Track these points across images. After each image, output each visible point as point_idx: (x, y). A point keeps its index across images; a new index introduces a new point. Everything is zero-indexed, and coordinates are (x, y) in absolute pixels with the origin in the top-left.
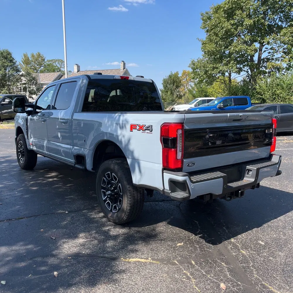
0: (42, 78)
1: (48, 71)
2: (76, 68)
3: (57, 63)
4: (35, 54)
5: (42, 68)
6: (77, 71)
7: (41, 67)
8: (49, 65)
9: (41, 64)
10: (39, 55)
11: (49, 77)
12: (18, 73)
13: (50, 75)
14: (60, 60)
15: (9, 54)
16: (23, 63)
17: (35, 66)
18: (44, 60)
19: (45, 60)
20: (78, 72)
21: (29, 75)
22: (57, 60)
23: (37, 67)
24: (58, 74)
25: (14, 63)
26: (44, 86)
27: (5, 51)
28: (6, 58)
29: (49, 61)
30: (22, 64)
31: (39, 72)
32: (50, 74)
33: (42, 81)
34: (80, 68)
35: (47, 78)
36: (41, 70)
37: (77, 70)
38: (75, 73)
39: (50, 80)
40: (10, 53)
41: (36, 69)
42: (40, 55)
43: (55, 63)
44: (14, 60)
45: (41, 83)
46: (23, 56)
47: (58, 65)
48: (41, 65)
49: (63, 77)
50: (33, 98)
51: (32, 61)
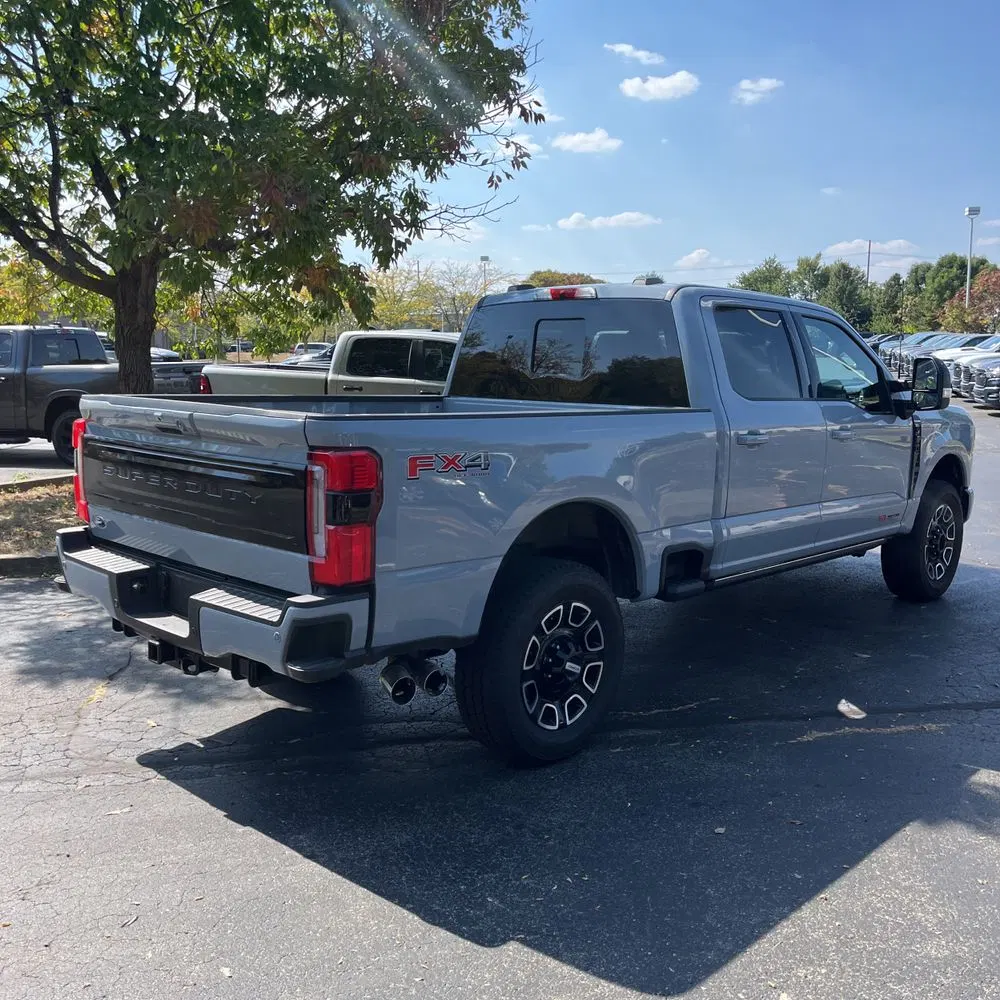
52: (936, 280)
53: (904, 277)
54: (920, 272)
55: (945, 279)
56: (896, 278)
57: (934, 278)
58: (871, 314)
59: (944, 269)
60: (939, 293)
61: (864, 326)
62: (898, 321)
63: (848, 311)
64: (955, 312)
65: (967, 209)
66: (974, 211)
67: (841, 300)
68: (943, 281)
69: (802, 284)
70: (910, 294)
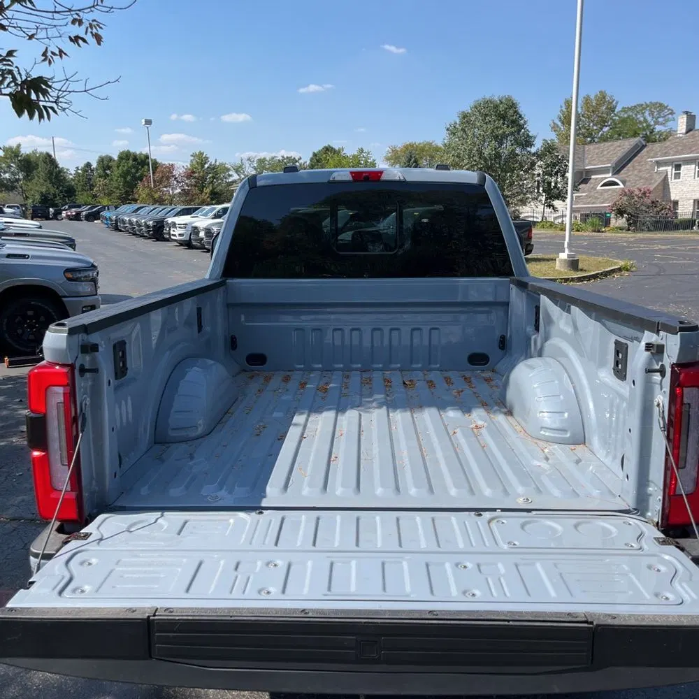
0: (590, 156)
1: (620, 135)
2: (685, 121)
3: (647, 113)
4: (592, 97)
5: (606, 129)
6: (684, 131)
7: (602, 129)
8: (623, 121)
9: (605, 122)
10: (602, 98)
11: (608, 153)
12: (528, 149)
13: (612, 148)
14: (656, 103)
15: (512, 106)
16: (563, 123)
17: (589, 126)
18: (613, 110)
19: (617, 110)
20: (687, 132)
21: (550, 153)
22: (647, 106)
23: (595, 128)
24: (632, 143)
25: (522, 127)
26: (593, 177)
27: (503, 101)
28: (502, 117)
29: (625, 110)
30: (559, 124)
31: (596, 140)
32: (612, 145)
33: (590, 164)
34: (694, 121)
35: (603, 156)
36: (602, 135)
37: (685, 127)
38: (678, 135)
39: (609, 161)
40: (513, 104)
41: (590, 135)
42: (604, 98)
43: (643, 113)
44: (522, 118)
45: (587, 168)
46: (564, 106)
47: (649, 119)
48: (603, 123)
49: (645, 150)
50: (554, 208)
51: (583, 116)
52: (120, 168)
53: (94, 165)
54: (105, 162)
55: (126, 168)
56: (88, 165)
57: (118, 167)
58: (75, 191)
59: (124, 161)
60: (123, 177)
61: (71, 199)
62: (95, 196)
63: (58, 188)
64: (147, 191)
65: (143, 121)
66: (148, 122)
67: (51, 180)
68: (125, 169)
69: (9, 167)
70: (100, 177)
